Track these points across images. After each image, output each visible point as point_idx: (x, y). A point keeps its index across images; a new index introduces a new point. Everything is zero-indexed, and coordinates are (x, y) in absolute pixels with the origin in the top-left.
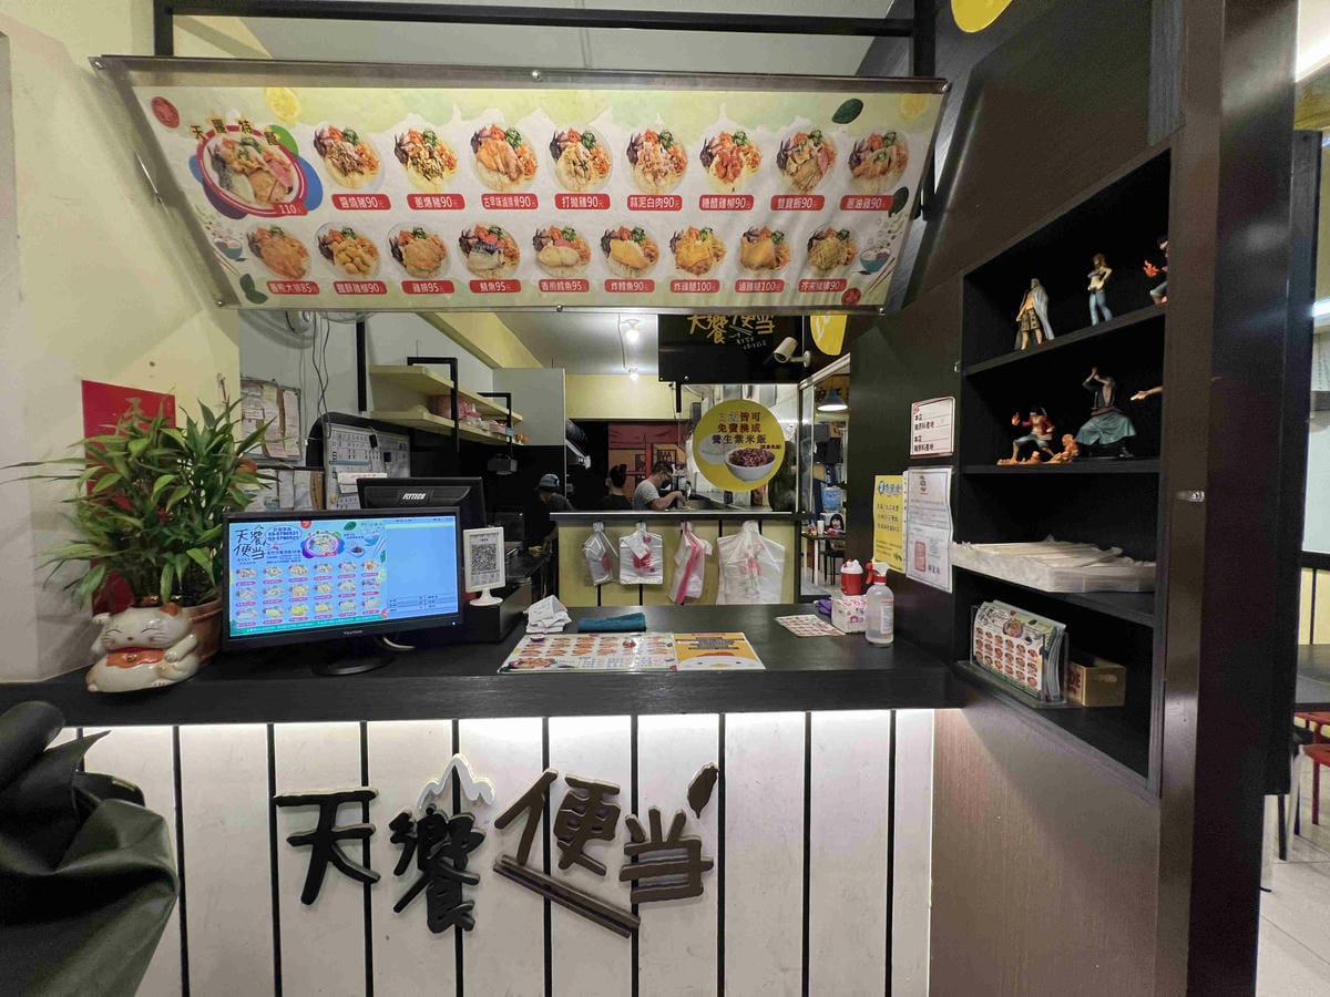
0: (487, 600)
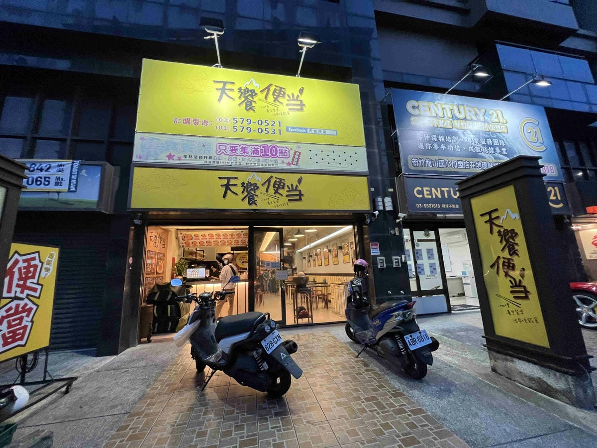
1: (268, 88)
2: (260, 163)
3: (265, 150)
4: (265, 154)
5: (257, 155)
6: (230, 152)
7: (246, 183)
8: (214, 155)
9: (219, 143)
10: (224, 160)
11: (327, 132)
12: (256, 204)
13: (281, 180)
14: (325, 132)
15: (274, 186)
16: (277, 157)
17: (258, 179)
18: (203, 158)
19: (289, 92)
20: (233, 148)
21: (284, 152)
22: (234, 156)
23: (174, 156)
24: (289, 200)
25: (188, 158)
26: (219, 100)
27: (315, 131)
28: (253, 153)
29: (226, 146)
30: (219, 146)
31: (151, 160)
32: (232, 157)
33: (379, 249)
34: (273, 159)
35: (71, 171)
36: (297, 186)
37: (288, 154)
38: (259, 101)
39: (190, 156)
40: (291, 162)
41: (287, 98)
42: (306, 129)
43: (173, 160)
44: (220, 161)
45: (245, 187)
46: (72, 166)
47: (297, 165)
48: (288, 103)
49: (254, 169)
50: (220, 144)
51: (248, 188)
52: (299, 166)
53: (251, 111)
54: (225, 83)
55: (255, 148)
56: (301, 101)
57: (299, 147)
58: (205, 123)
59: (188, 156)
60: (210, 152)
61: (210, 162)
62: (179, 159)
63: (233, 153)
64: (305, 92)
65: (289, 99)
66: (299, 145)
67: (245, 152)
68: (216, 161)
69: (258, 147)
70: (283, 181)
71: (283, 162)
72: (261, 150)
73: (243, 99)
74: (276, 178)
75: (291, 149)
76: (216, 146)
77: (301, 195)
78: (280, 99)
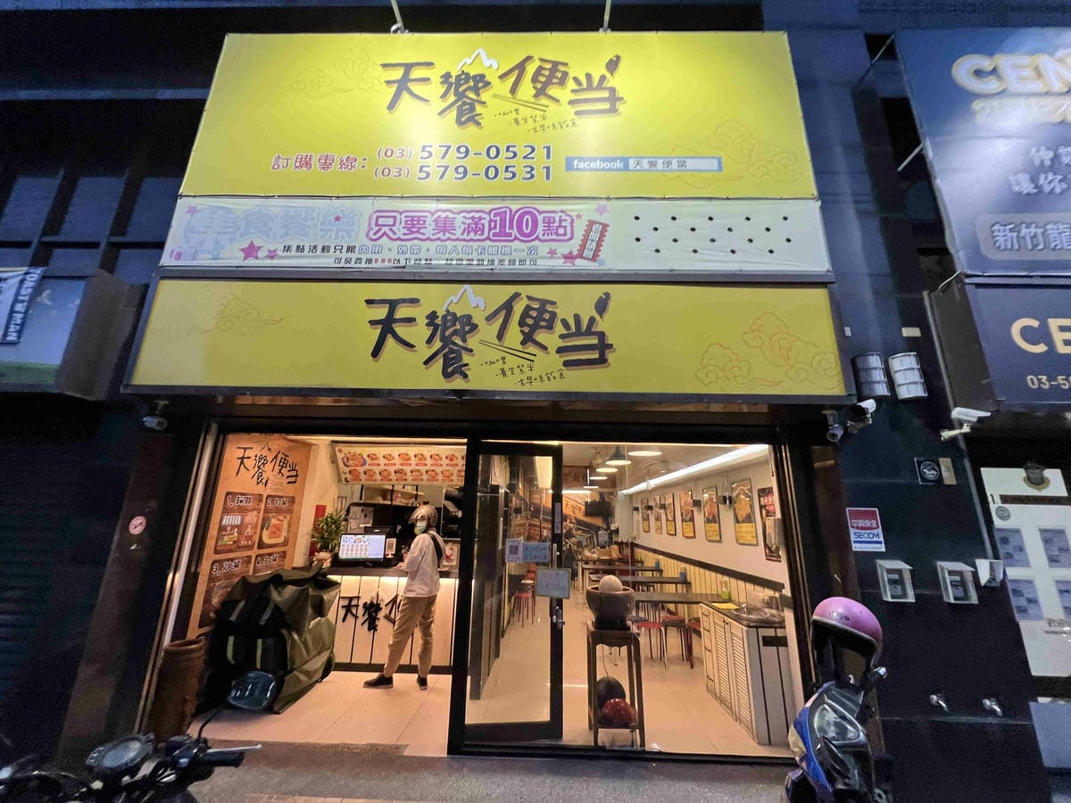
0: (390, 556)
1: (521, 67)
2: (486, 257)
3: (503, 221)
4: (502, 233)
5: (478, 237)
6: (405, 231)
7: (441, 313)
8: (360, 240)
9: (376, 212)
10: (386, 255)
11: (690, 164)
12: (465, 376)
13: (544, 302)
14: (682, 164)
15: (522, 323)
16: (537, 238)
17: (477, 302)
18: (332, 250)
19: (576, 71)
20: (412, 220)
21: (557, 224)
22: (416, 242)
23: (260, 247)
24: (567, 364)
25: (293, 253)
26: (392, 106)
27: (653, 164)
28: (468, 230)
29: (395, 218)
30: (378, 218)
31: (204, 261)
32: (409, 244)
33: (880, 531)
34: (524, 246)
35: (18, 294)
36: (592, 320)
37: (569, 229)
38: (494, 101)
39: (298, 247)
40: (575, 253)
41: (571, 85)
42: (625, 160)
43: (257, 258)
44: (374, 257)
45: (436, 327)
46: (22, 281)
47: (594, 258)
48: (573, 97)
49: (468, 274)
50: (381, 213)
51: (445, 329)
52: (603, 262)
53: (472, 128)
54: (408, 67)
55: (473, 218)
56: (612, 90)
57: (602, 211)
58: (349, 162)
59: (294, 248)
60: (353, 234)
61: (348, 261)
62: (272, 255)
63: (412, 233)
64: (622, 65)
65: (577, 87)
66: (603, 203)
67: (444, 231)
68: (364, 257)
69: (483, 215)
70: (549, 308)
71: (552, 253)
72: (490, 221)
73: (452, 98)
74: (529, 298)
75: (579, 216)
76: (370, 219)
77: (604, 346)
78: (553, 91)
